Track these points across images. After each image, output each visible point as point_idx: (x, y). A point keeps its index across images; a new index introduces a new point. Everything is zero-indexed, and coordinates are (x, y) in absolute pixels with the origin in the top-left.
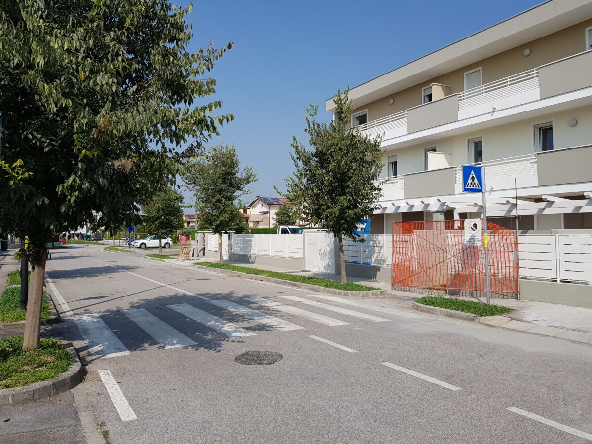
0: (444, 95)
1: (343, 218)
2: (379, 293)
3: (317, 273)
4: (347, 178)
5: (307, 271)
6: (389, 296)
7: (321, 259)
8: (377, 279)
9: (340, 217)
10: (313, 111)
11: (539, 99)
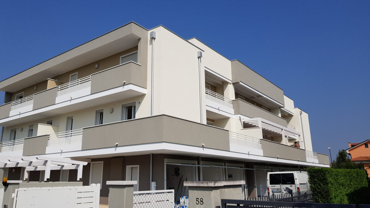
11: (90, 94)
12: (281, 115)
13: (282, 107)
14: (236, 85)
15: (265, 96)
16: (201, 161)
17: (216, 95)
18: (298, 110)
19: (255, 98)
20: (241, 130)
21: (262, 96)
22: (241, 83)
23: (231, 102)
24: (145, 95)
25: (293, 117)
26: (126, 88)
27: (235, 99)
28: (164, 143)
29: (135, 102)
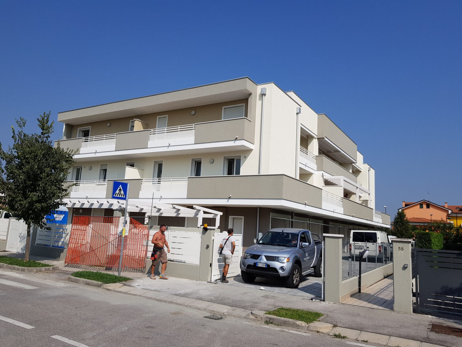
0: (143, 129)
1: (31, 210)
2: (51, 269)
3: (15, 253)
4: (39, 179)
5: (7, 251)
6: (59, 271)
7: (20, 241)
8: (60, 259)
9: (28, 209)
10: (22, 123)
11: (194, 143)
12: (352, 171)
13: (354, 163)
14: (321, 140)
15: (342, 152)
16: (295, 216)
17: (304, 151)
18: (367, 166)
19: (332, 152)
20: (323, 186)
21: (340, 152)
22: (326, 139)
23: (315, 158)
24: (253, 150)
25: (361, 173)
26: (238, 143)
27: (319, 154)
28: (283, 200)
29: (240, 156)
